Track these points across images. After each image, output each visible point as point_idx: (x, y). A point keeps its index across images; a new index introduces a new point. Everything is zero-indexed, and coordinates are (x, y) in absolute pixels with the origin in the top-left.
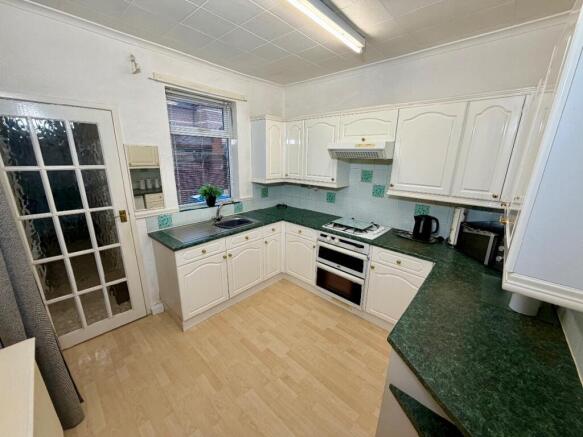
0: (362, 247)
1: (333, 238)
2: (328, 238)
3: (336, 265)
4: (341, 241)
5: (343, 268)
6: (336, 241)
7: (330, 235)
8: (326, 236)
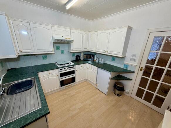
0: (74, 67)
1: (65, 69)
2: (64, 69)
3: (67, 76)
4: (68, 68)
5: (69, 76)
6: (67, 69)
7: (63, 68)
8: (62, 69)
